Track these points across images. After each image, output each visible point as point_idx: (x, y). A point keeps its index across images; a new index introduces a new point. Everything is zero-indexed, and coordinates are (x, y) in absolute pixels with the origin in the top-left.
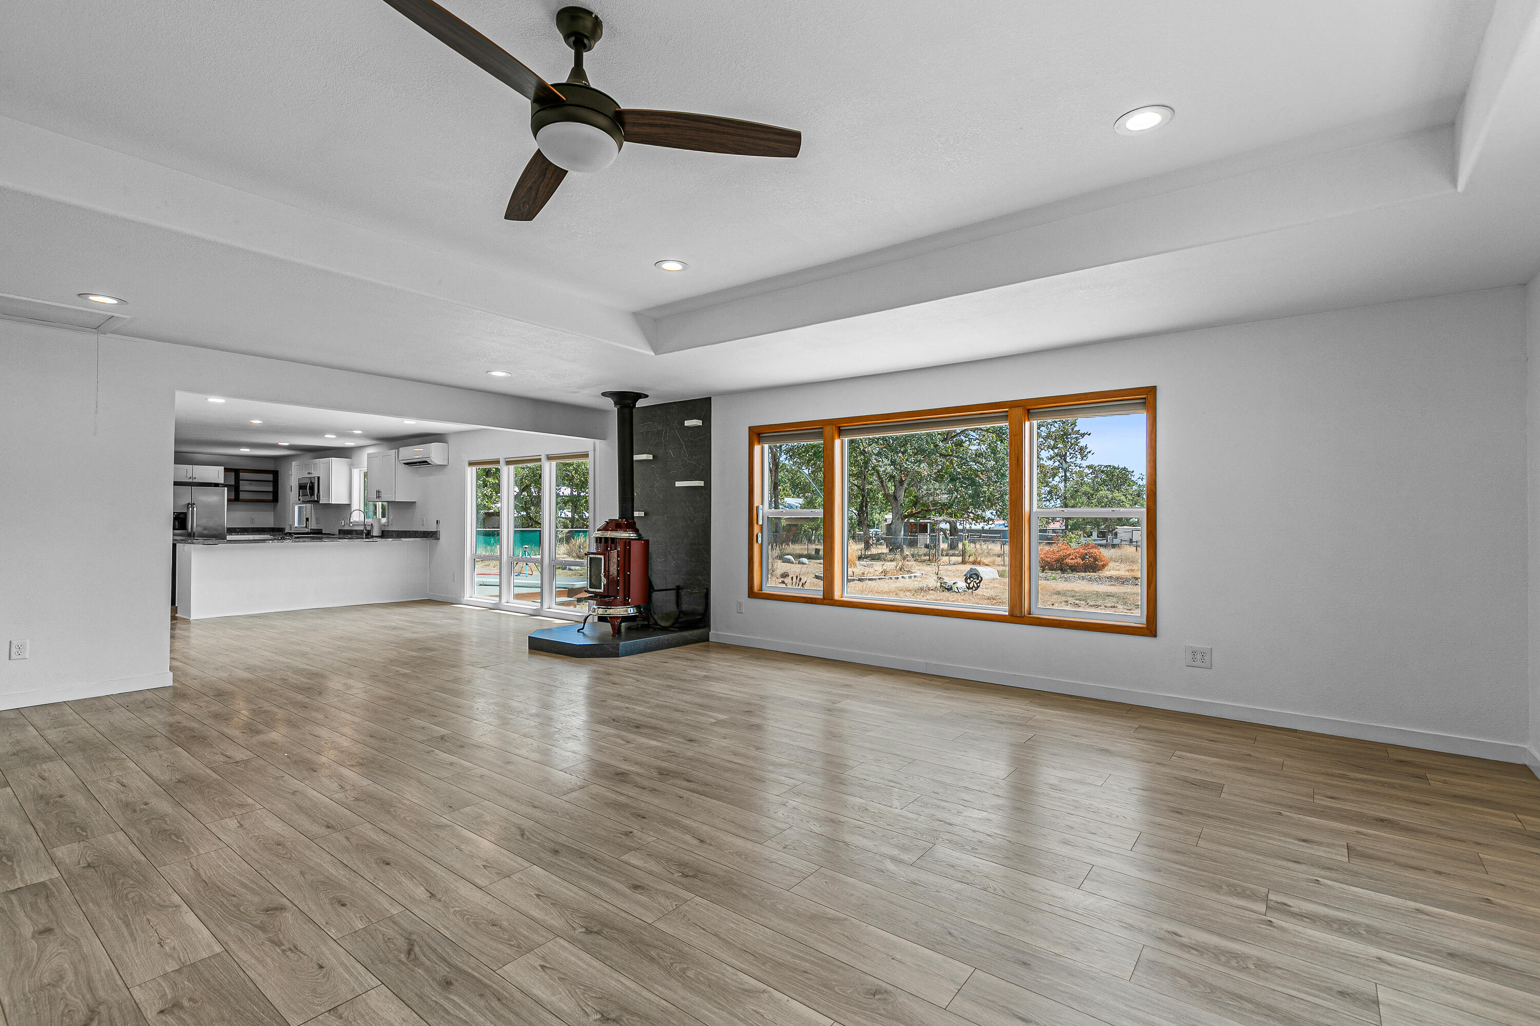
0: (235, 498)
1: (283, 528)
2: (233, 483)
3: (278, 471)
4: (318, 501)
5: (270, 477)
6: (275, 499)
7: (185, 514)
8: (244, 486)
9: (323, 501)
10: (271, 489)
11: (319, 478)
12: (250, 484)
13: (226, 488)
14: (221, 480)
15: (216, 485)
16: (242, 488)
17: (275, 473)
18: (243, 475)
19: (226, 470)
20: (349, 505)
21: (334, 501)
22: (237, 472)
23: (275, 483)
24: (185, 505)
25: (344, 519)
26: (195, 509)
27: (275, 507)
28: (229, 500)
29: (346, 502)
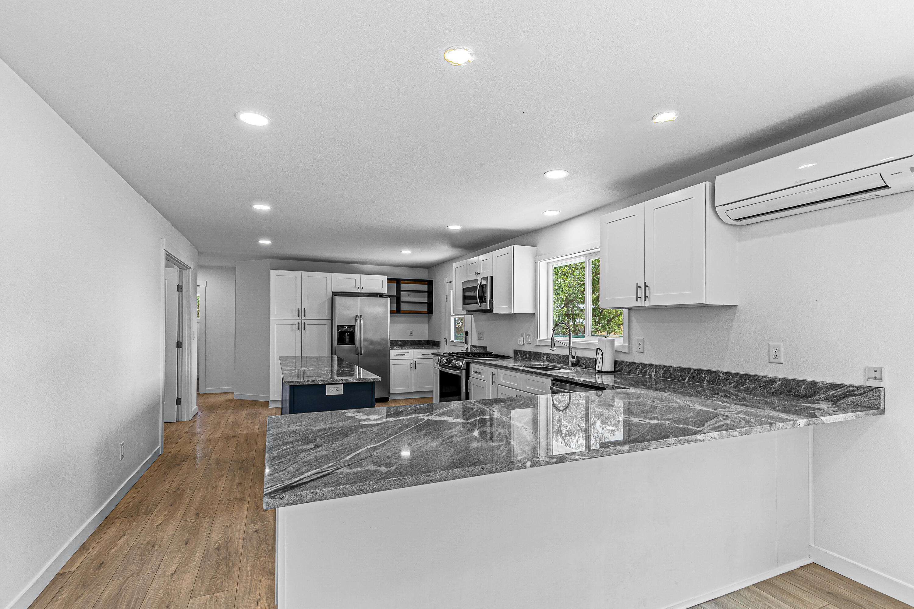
0: (397, 311)
1: (438, 342)
2: (394, 294)
3: (432, 281)
4: (490, 311)
5: (425, 287)
6: (430, 311)
7: (353, 327)
8: (404, 297)
9: (498, 309)
10: (426, 300)
11: (492, 277)
12: (409, 295)
13: (389, 299)
14: (385, 291)
15: (381, 295)
16: (402, 299)
17: (430, 283)
18: (403, 286)
19: (390, 280)
20: (533, 316)
21: (517, 310)
22: (398, 282)
23: (430, 293)
24: (354, 317)
25: (522, 336)
26: (362, 321)
27: (430, 319)
28: (392, 312)
29: (531, 311)
